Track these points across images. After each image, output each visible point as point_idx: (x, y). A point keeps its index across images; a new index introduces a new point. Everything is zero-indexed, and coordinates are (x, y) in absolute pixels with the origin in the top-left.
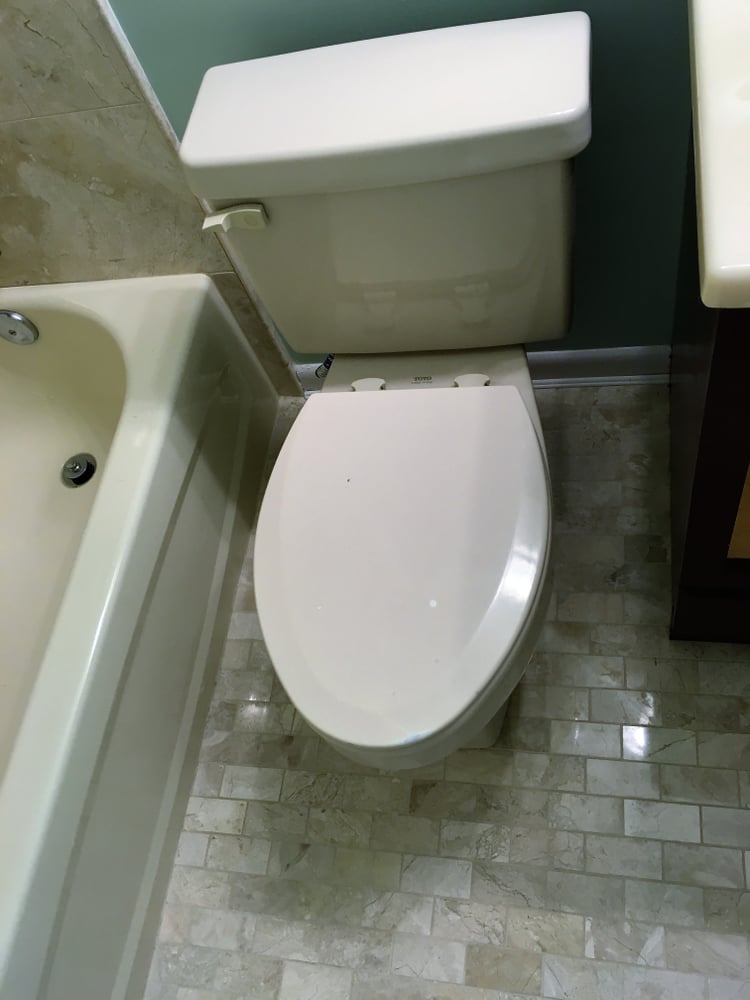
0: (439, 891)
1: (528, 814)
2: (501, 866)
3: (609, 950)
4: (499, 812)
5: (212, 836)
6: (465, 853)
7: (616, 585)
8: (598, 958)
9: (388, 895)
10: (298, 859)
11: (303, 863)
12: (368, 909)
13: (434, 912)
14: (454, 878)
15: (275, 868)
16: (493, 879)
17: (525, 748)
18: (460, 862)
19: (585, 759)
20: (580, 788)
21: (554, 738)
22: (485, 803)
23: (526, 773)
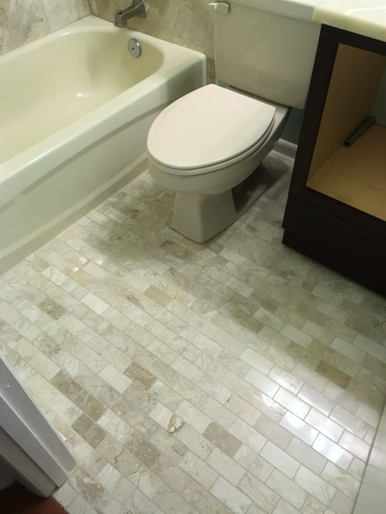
0: (153, 269)
1: (198, 265)
2: (178, 273)
3: (195, 308)
4: (189, 260)
5: (93, 221)
6: (170, 264)
7: (277, 225)
8: (190, 308)
9: (136, 262)
10: (115, 240)
11: (116, 242)
12: (127, 262)
13: (148, 272)
14: (161, 268)
15: (106, 239)
16: (173, 274)
17: (211, 249)
18: (166, 266)
19: (228, 261)
20: (220, 267)
21: (222, 251)
22: (186, 256)
23: (206, 256)
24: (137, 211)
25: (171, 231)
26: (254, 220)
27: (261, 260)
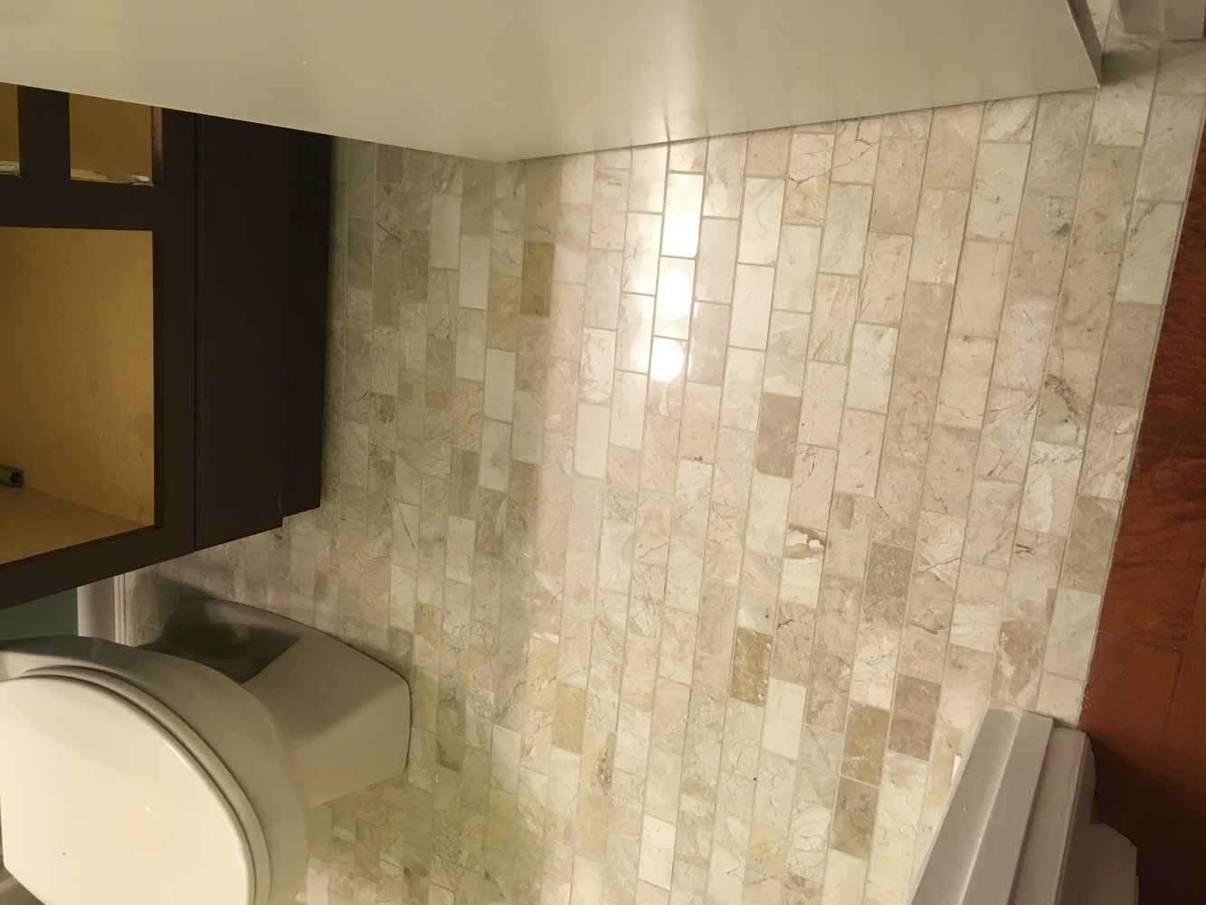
0: (516, 760)
1: (458, 664)
2: (497, 701)
3: (553, 622)
4: (458, 691)
6: (487, 728)
7: (284, 536)
8: (558, 633)
9: (520, 807)
10: (497, 885)
11: (499, 880)
12: (531, 830)
13: (530, 769)
14: (506, 742)
16: (506, 709)
17: (410, 654)
18: (494, 735)
19: (418, 604)
20: (438, 614)
21: (402, 626)
22: (451, 701)
23: (429, 658)
24: (406, 870)
25: (413, 765)
26: (298, 591)
27: (380, 533)
